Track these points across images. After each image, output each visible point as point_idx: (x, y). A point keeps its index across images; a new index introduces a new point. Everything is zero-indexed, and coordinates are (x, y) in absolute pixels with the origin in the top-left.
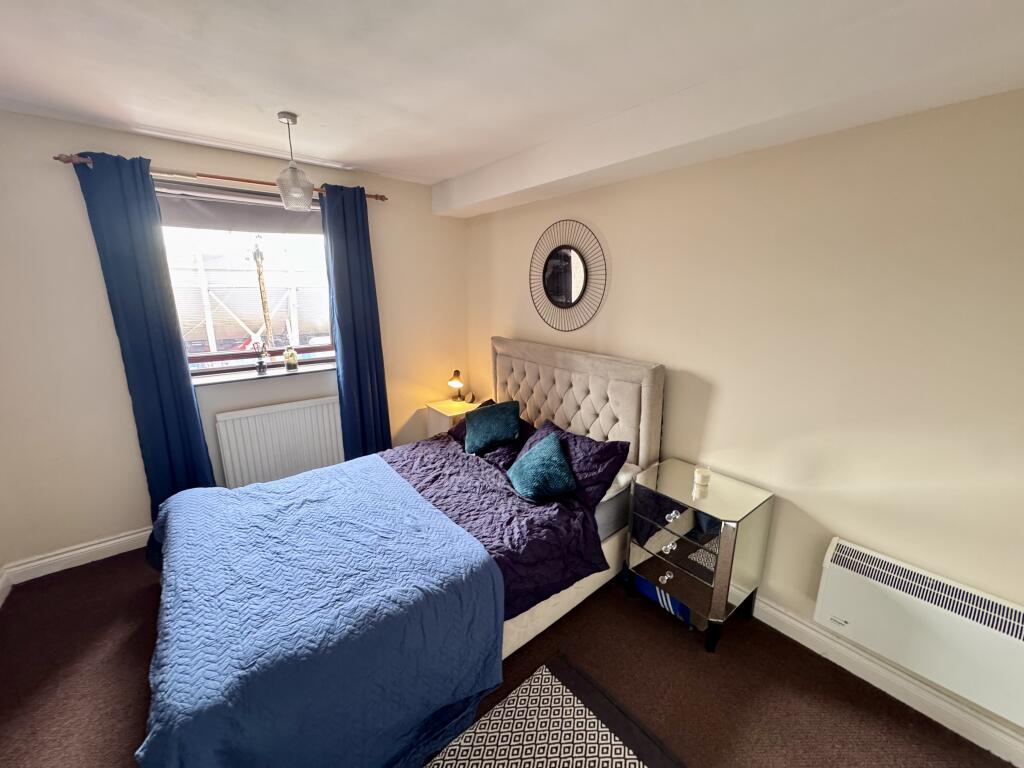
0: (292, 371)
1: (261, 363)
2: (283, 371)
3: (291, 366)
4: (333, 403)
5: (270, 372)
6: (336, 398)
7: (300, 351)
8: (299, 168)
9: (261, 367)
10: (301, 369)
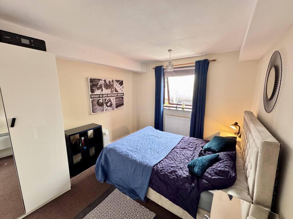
0: (183, 110)
1: (177, 106)
2: (181, 109)
3: (183, 109)
4: (189, 121)
5: (178, 109)
6: (190, 119)
7: (186, 105)
8: (171, 61)
9: (176, 107)
10: (185, 110)
